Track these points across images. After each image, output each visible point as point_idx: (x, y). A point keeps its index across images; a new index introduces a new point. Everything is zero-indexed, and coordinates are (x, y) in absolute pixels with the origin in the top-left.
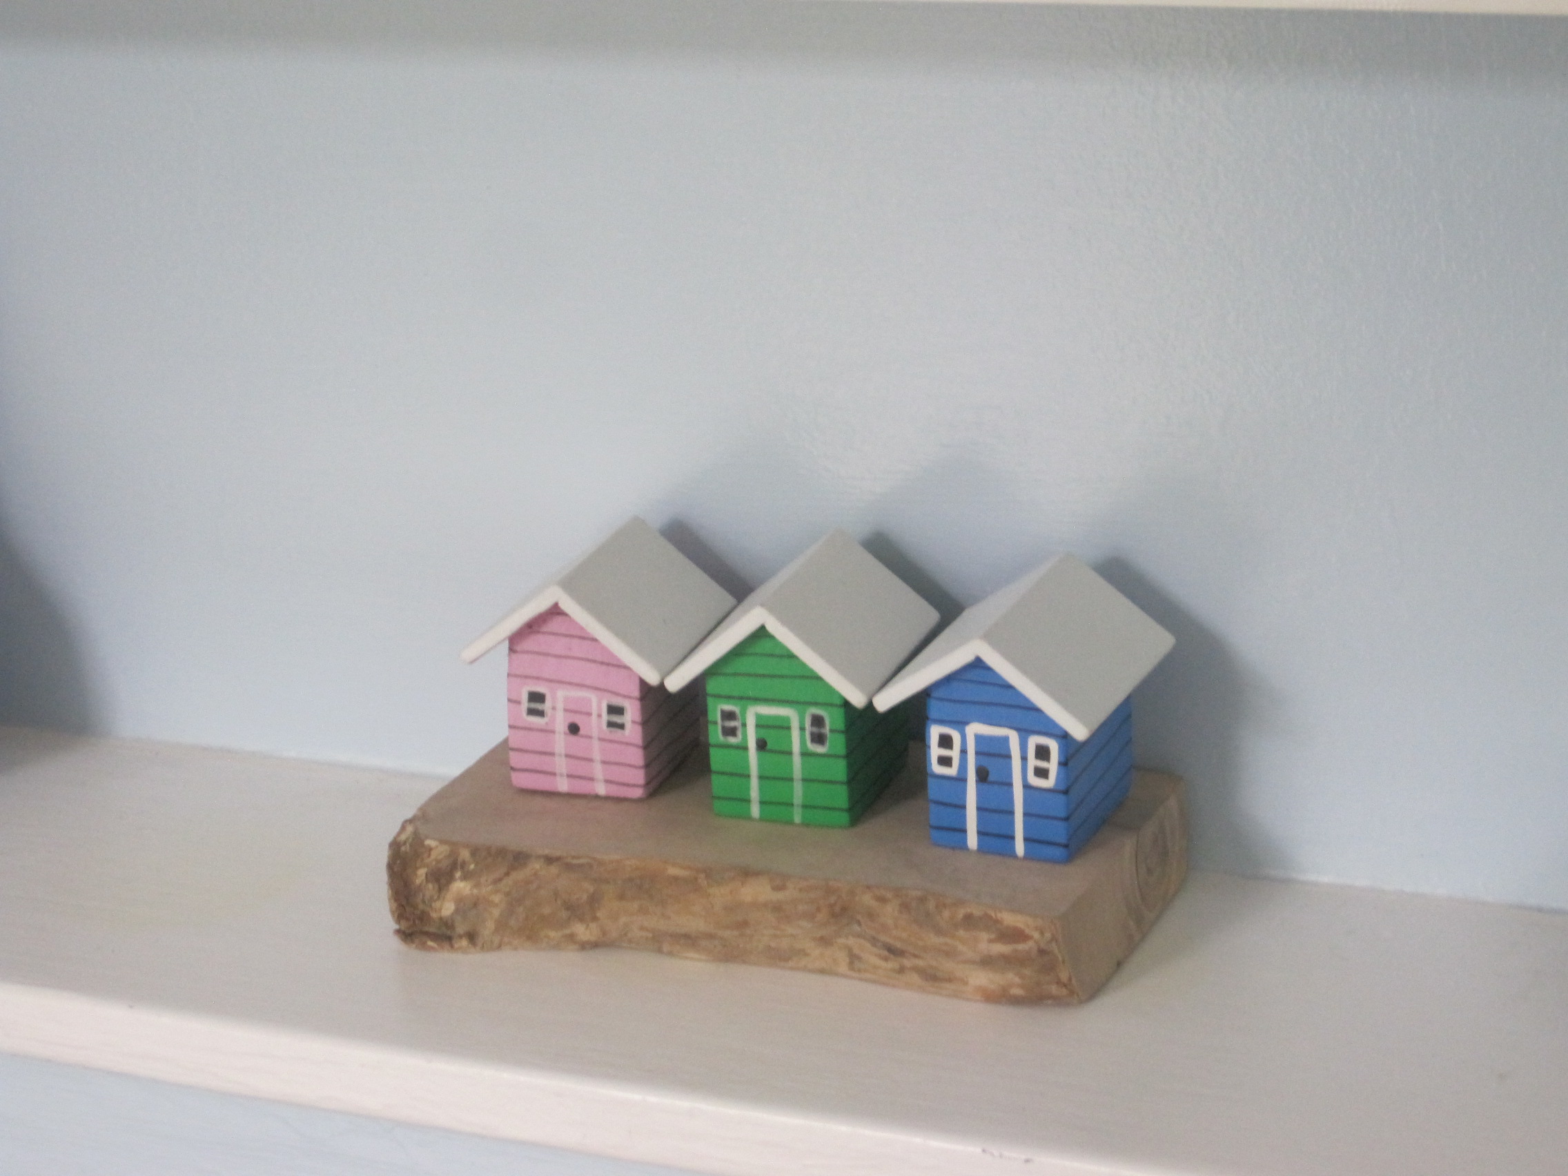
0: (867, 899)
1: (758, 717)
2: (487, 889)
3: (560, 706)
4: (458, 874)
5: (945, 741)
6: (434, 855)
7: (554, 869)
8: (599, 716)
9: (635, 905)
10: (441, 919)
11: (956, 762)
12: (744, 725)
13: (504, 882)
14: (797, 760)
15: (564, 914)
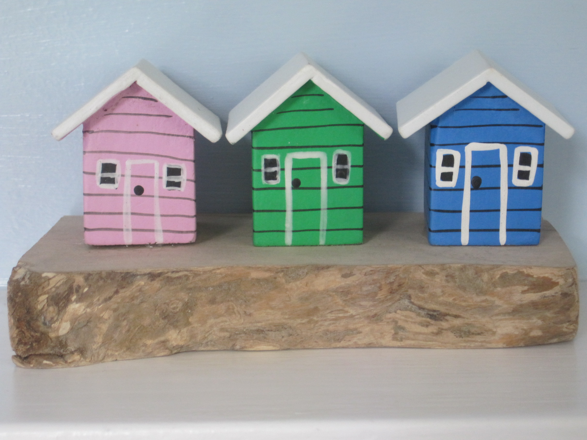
0: (420, 275)
1: (295, 160)
2: (100, 307)
3: (128, 173)
4: (74, 298)
5: (448, 161)
6: (52, 283)
7: (156, 284)
8: (161, 178)
9: (222, 308)
10: (58, 337)
11: (455, 177)
12: (283, 169)
13: (113, 300)
14: (324, 192)
15: (162, 322)
